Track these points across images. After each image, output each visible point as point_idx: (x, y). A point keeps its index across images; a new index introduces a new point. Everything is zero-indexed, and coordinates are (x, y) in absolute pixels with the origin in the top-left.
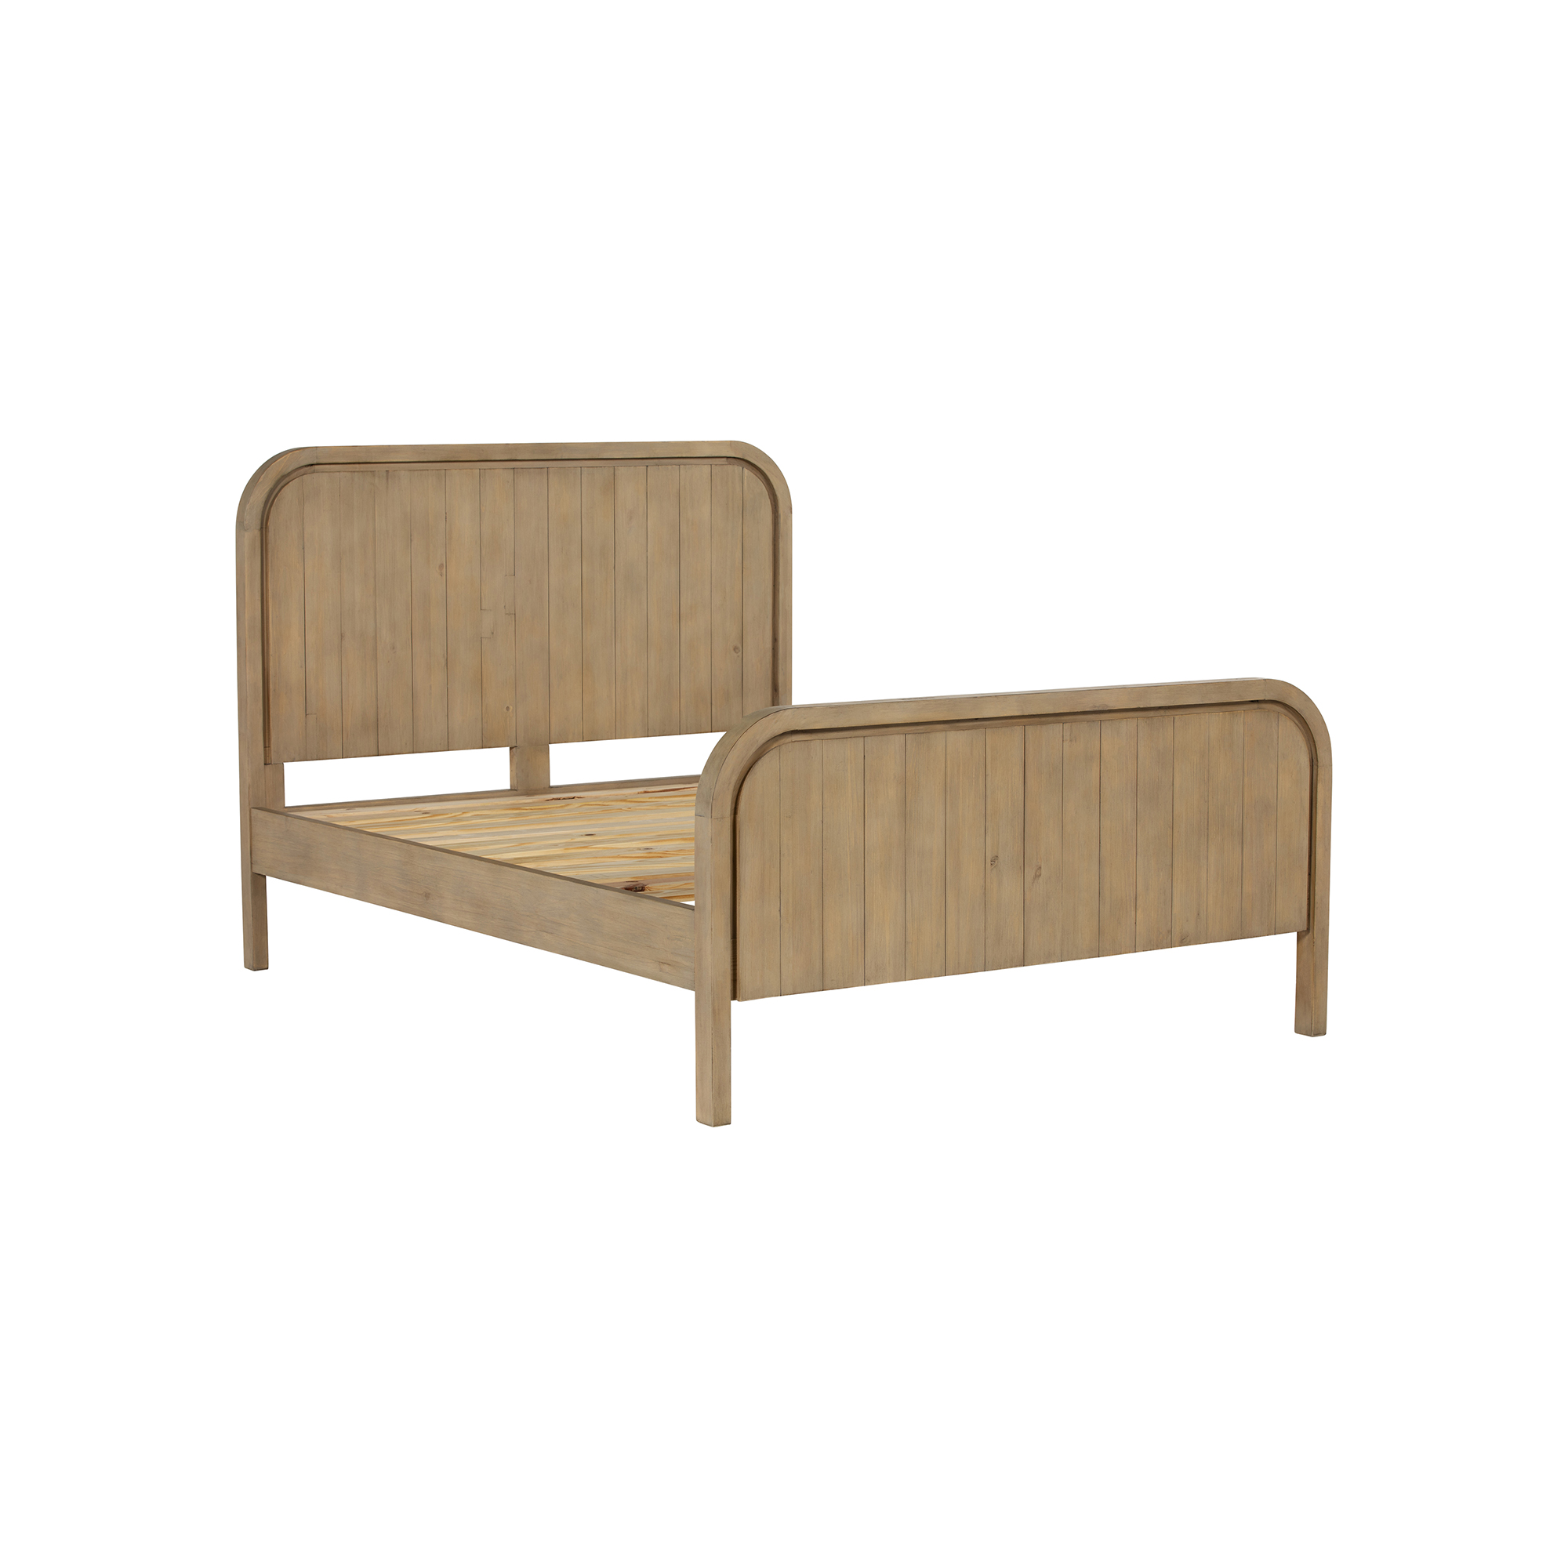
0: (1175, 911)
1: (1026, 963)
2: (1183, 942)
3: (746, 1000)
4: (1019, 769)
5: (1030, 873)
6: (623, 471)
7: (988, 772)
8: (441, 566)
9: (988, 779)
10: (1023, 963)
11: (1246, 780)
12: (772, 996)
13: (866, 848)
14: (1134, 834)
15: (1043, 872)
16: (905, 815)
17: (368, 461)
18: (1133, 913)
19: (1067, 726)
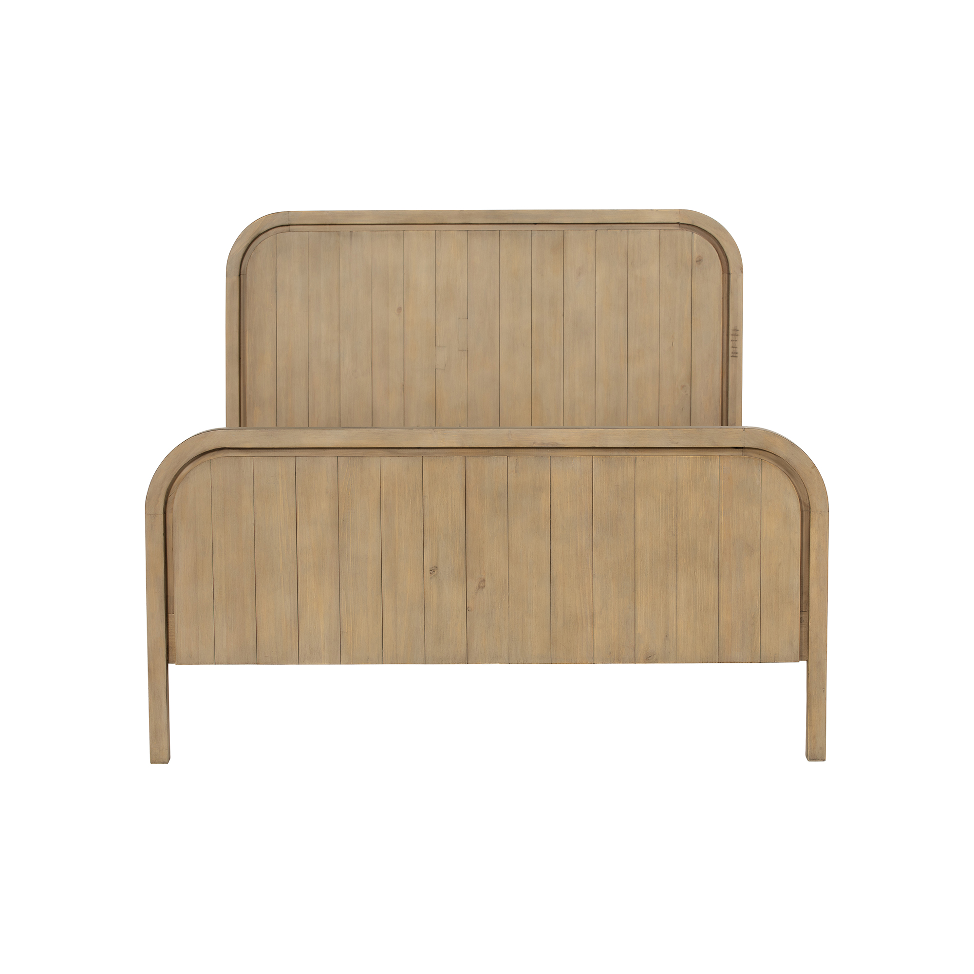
0: (639, 630)
1: (469, 661)
2: (649, 659)
3: (181, 664)
4: (458, 494)
5: (473, 584)
6: (572, 234)
7: (426, 493)
8: (399, 309)
9: (426, 500)
10: (466, 659)
11: (722, 519)
12: (207, 664)
13: (299, 549)
14: (590, 558)
15: (487, 584)
16: (338, 524)
17: (334, 223)
18: (590, 629)
19: (511, 459)
